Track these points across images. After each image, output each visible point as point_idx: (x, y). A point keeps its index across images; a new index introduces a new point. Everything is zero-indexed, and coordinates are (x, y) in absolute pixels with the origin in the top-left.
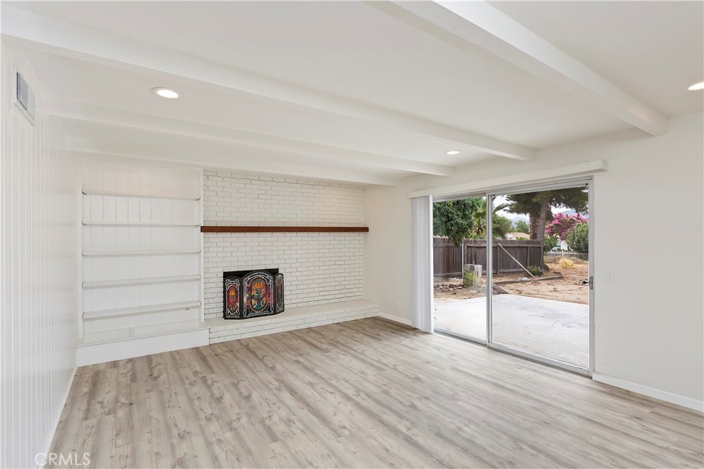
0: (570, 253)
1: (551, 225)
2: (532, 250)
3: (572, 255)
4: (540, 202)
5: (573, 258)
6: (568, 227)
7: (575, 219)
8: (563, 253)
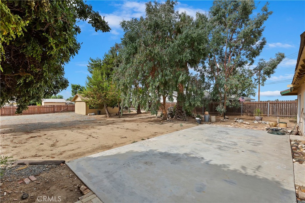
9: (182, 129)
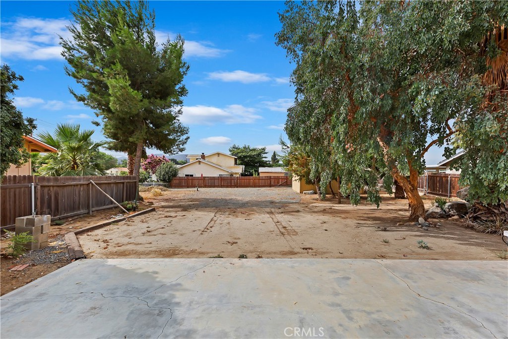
0: (158, 183)
1: (145, 163)
2: (128, 184)
3: (159, 185)
4: (137, 142)
5: (161, 187)
6: (158, 164)
7: (162, 159)
8: (154, 183)
9: (419, 256)
